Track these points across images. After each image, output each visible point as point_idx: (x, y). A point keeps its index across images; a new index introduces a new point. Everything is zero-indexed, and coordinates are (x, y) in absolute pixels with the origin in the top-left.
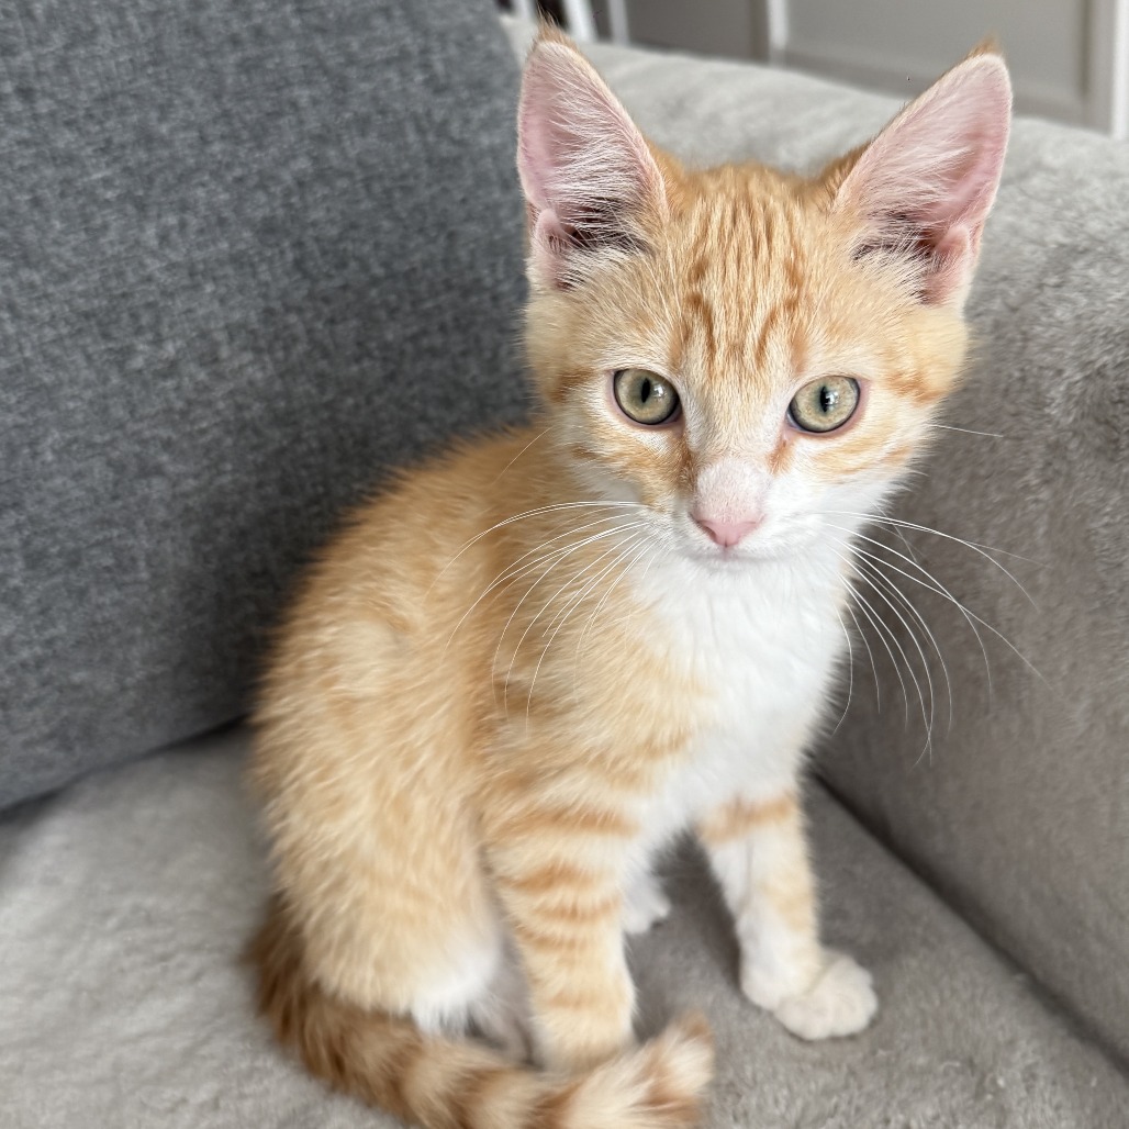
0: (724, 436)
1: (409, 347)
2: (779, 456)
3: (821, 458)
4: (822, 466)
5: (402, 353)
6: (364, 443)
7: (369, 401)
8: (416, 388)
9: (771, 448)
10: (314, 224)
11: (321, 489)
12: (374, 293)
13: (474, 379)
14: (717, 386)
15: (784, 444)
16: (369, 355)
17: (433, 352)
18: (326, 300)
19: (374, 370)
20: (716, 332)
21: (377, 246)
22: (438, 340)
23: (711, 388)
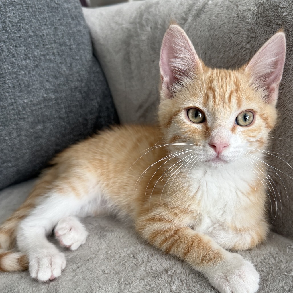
0: (219, 122)
1: (42, 58)
2: (233, 129)
3: (244, 132)
4: (244, 134)
5: (40, 59)
6: (28, 86)
7: (29, 73)
8: (45, 71)
9: (231, 127)
10: (9, 17)
11: (13, 101)
12: (30, 40)
13: (64, 71)
14: (217, 107)
15: (235, 127)
16: (29, 58)
17: (50, 60)
18: (14, 40)
19: (31, 63)
20: (216, 94)
21: (31, 26)
22: (52, 57)
23: (215, 108)
